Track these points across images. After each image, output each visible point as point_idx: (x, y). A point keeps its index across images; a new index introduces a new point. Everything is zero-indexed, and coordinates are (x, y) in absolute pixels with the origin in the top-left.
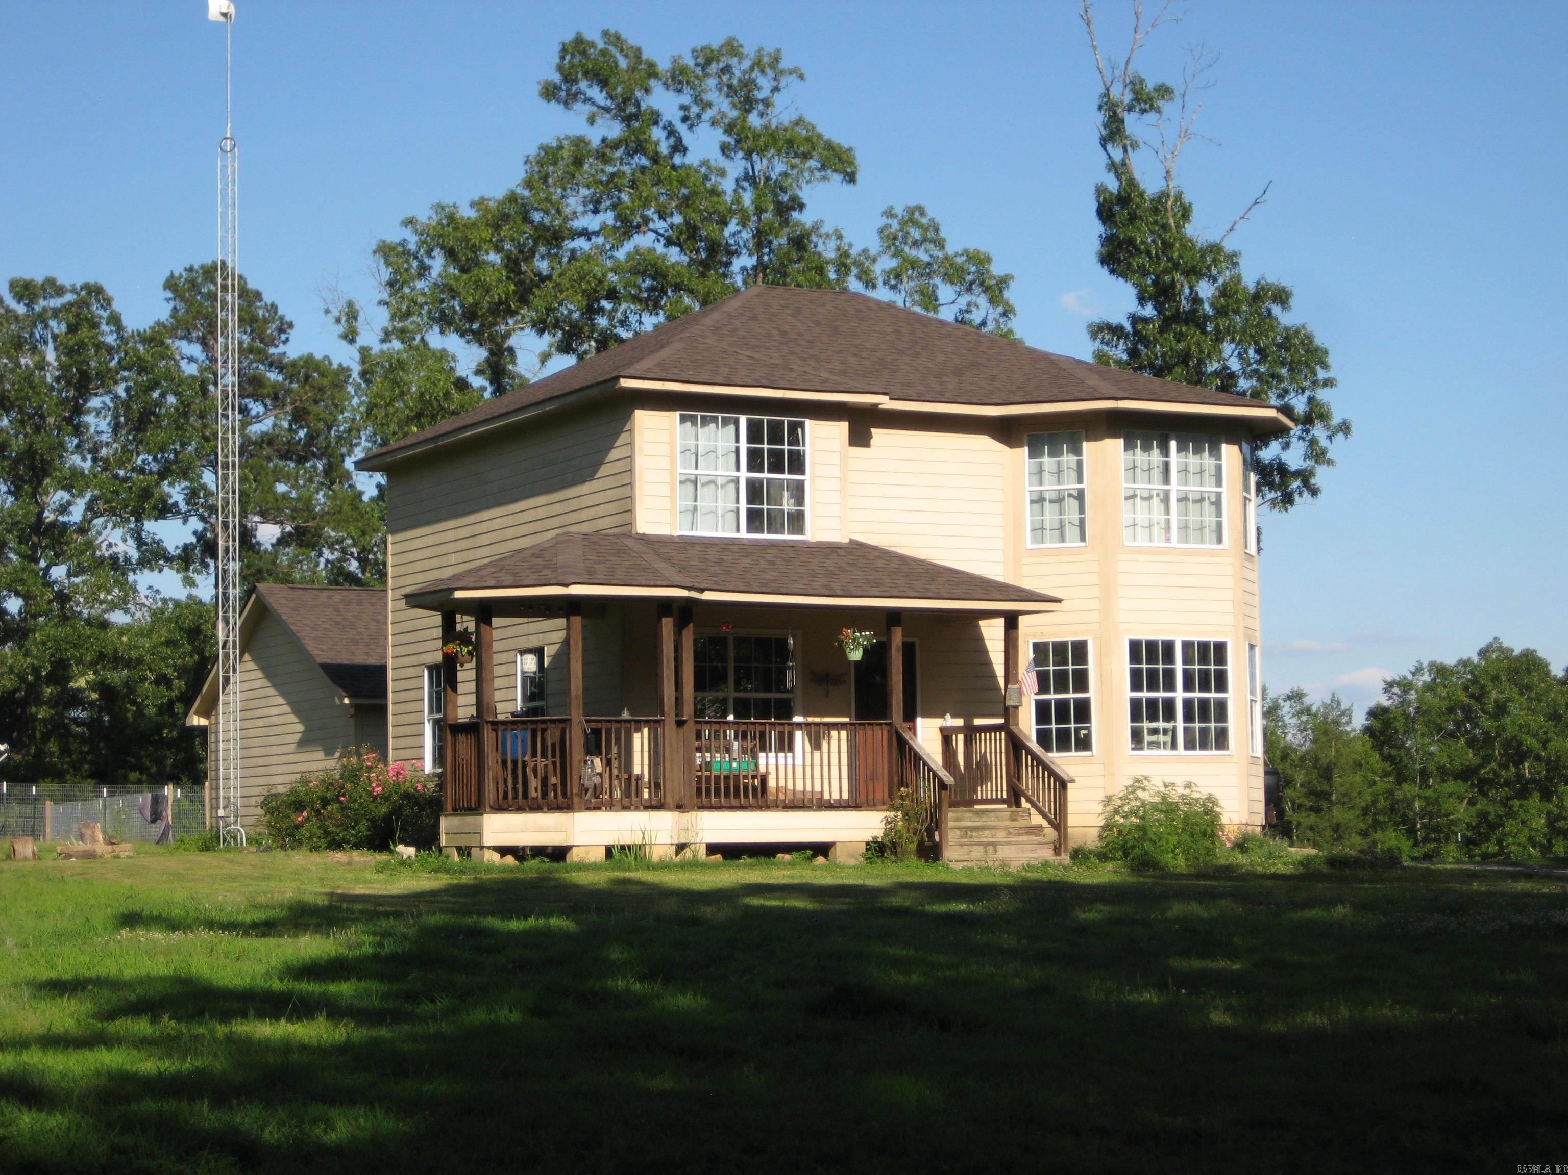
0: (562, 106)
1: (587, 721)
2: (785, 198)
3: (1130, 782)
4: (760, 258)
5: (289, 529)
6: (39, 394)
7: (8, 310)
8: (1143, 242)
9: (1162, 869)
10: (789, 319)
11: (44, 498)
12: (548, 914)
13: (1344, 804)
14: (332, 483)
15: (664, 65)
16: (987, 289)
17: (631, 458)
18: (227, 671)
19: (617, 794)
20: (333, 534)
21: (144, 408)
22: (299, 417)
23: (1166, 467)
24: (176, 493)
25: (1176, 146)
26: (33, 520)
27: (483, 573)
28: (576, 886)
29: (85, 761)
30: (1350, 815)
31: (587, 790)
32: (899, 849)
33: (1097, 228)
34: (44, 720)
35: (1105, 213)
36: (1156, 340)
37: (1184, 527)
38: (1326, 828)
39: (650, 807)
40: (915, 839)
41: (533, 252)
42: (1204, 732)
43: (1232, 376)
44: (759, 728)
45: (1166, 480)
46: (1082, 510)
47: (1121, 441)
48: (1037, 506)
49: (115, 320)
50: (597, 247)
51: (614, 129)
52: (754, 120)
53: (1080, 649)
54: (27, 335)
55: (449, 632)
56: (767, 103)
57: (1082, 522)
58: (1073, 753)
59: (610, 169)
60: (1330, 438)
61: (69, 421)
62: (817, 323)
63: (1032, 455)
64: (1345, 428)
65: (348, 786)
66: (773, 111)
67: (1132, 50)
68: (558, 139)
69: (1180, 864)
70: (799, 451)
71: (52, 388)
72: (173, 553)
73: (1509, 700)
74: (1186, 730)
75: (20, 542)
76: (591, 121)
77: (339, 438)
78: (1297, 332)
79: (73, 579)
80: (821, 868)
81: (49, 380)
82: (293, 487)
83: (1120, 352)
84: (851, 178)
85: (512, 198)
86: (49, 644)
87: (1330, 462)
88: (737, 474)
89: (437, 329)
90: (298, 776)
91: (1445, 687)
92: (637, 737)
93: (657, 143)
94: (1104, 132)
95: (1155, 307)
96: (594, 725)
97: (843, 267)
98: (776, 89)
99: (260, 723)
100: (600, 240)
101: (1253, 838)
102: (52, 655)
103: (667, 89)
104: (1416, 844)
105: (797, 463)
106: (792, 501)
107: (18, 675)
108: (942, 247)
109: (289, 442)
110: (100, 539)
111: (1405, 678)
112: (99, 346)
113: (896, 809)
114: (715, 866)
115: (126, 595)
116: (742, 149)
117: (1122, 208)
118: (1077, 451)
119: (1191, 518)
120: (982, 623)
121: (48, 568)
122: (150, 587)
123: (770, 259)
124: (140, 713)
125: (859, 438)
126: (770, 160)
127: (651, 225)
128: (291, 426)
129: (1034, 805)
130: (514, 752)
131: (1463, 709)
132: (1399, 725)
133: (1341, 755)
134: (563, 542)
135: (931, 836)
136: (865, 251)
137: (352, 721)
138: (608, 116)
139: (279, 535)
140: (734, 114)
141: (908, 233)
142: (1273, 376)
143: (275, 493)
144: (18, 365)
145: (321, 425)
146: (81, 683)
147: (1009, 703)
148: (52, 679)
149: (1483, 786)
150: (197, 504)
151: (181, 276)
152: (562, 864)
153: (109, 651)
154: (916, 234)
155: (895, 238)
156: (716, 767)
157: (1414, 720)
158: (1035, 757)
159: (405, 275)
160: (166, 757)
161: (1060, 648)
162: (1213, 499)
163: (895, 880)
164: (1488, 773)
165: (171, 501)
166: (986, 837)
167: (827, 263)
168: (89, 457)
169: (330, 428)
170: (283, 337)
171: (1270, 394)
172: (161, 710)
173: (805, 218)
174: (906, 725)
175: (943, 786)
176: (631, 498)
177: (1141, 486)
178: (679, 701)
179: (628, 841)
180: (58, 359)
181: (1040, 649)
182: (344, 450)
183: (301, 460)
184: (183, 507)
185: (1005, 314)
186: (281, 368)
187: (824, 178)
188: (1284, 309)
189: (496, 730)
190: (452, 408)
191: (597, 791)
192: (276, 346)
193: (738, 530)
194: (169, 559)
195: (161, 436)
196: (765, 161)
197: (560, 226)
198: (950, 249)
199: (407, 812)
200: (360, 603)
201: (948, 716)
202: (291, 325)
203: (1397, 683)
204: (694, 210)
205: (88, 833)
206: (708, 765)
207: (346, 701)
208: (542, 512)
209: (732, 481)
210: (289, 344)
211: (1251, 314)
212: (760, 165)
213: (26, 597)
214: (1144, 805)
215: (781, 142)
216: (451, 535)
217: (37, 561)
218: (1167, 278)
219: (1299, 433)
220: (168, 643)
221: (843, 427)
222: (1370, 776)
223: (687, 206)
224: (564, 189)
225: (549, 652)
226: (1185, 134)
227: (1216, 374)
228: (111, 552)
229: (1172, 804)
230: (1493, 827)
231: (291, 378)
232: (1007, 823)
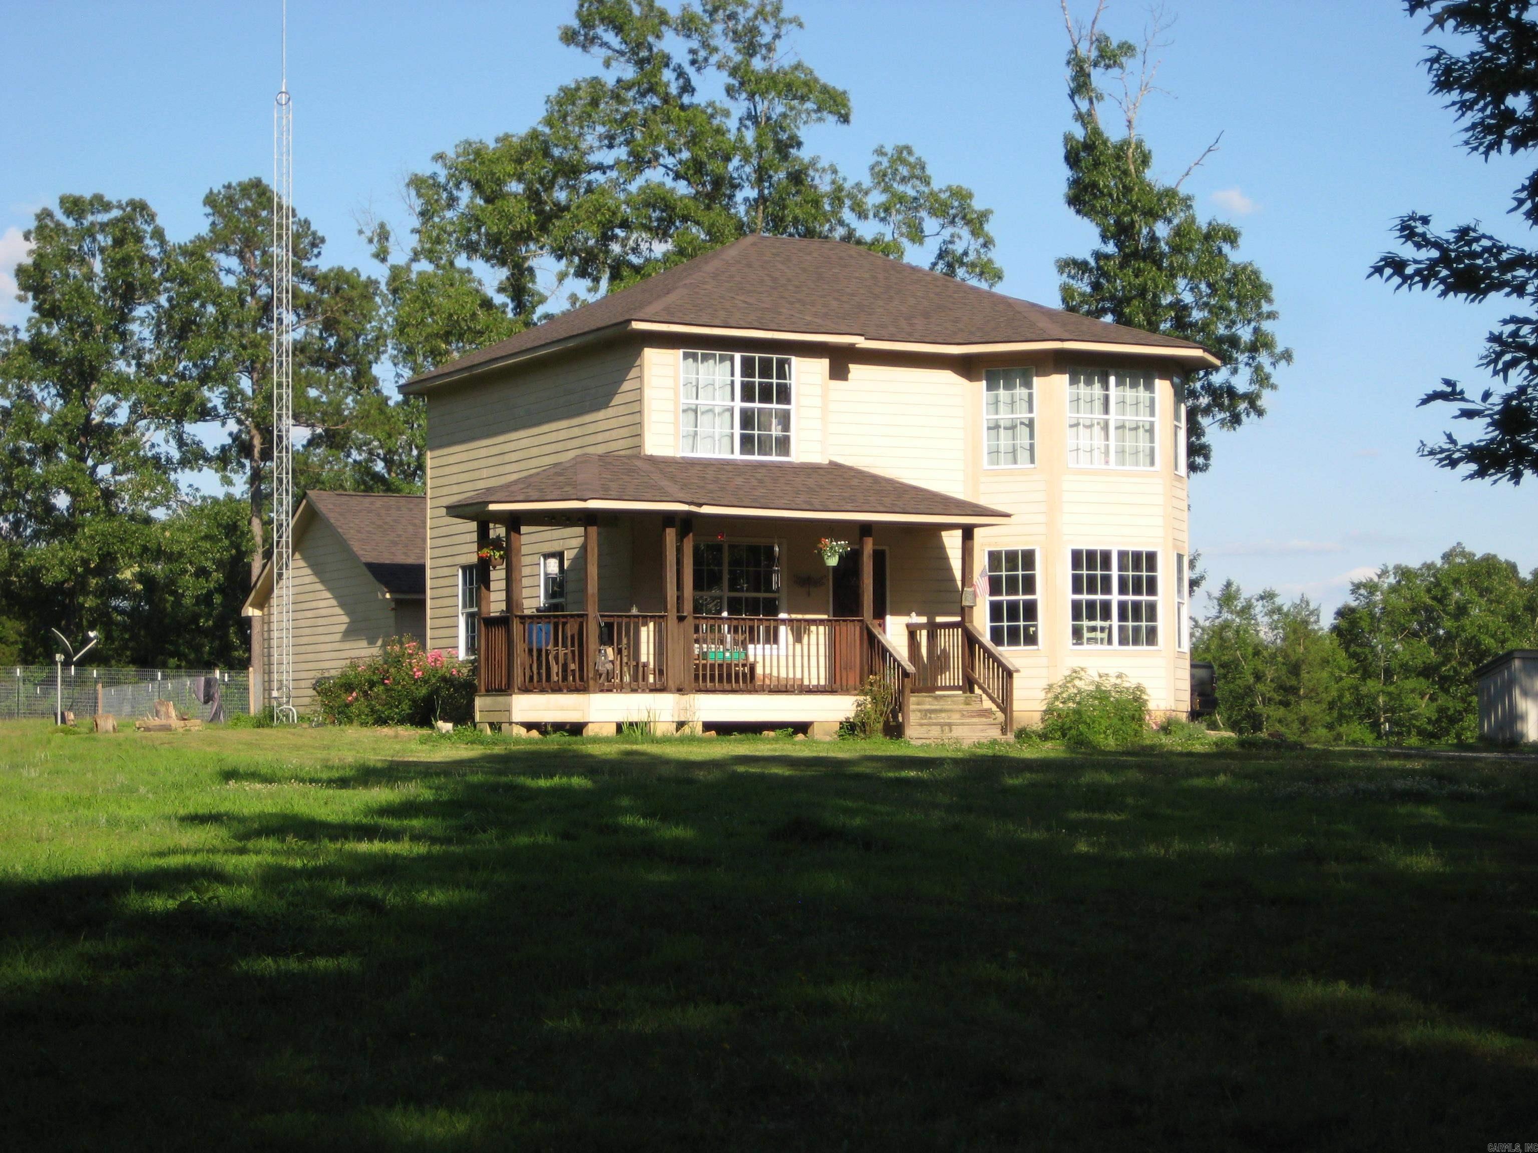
0: (580, 50)
1: (602, 616)
2: (784, 136)
3: (1068, 673)
4: (761, 192)
5: (319, 430)
6: (88, 304)
7: (58, 224)
8: (1105, 186)
9: (1094, 747)
10: (780, 266)
11: (91, 401)
12: (570, 775)
13: (1311, 698)
14: (360, 389)
15: (674, 12)
16: (968, 222)
17: (640, 389)
18: (281, 569)
19: (627, 679)
20: (361, 436)
21: (186, 318)
22: (329, 326)
23: (1106, 399)
24: (215, 397)
25: (1137, 98)
26: (82, 421)
27: (513, 488)
28: (591, 756)
29: (126, 648)
30: (1317, 709)
31: (600, 675)
32: (868, 728)
33: (1065, 173)
34: (90, 609)
35: (1072, 159)
36: (1116, 275)
37: (1121, 452)
38: (1293, 721)
39: (654, 690)
40: (881, 719)
41: (552, 183)
42: (1136, 630)
43: (1186, 308)
44: (748, 623)
45: (1106, 410)
46: (1032, 436)
47: (1066, 377)
48: (993, 432)
49: (159, 234)
50: (611, 180)
51: (629, 72)
52: (758, 64)
53: (1029, 558)
54: (76, 248)
55: (483, 538)
56: (769, 48)
57: (1032, 447)
58: (1022, 647)
59: (625, 109)
60: (1274, 364)
61: (116, 328)
62: (804, 270)
63: (989, 388)
64: (1287, 356)
65: (392, 670)
66: (775, 56)
67: (1099, 10)
68: (576, 81)
69: (1110, 743)
70: (786, 385)
71: (100, 298)
72: (212, 454)
73: (1469, 602)
74: (1121, 628)
75: (69, 443)
76: (607, 64)
77: (367, 345)
78: (1244, 269)
79: (118, 478)
80: (801, 743)
81: (96, 290)
82: (324, 392)
83: (1083, 286)
84: (845, 119)
85: (534, 135)
86: (98, 538)
87: (1274, 387)
88: (732, 404)
89: (464, 255)
90: (348, 661)
91: (1409, 589)
92: (644, 631)
93: (667, 85)
94: (1072, 85)
95: (1116, 245)
96: (607, 620)
97: (837, 197)
98: (777, 36)
99: (309, 614)
100: (614, 174)
101: (1177, 722)
102: (100, 549)
103: (678, 34)
104: (1379, 737)
105: (784, 395)
106: (780, 427)
107: (68, 567)
108: (928, 184)
109: (320, 350)
110: (144, 439)
111: (1371, 580)
112: (144, 259)
113: (866, 694)
114: (710, 741)
115: (168, 493)
116: (745, 91)
117: (1089, 155)
118: (1028, 385)
119: (1127, 444)
120: (944, 534)
121: (95, 466)
122: (190, 486)
123: (770, 193)
124: (178, 603)
125: (838, 372)
126: (771, 101)
127: (661, 161)
128: (321, 333)
129: (984, 691)
130: (539, 641)
131: (1426, 610)
132: (1365, 624)
133: (1309, 652)
134: (582, 462)
135: (895, 717)
136: (858, 185)
137: (392, 614)
138: (622, 59)
139: (309, 437)
140: (738, 58)
141: (897, 170)
142: (1221, 308)
143: (307, 398)
144: (68, 276)
145: (350, 334)
146: (127, 574)
147: (965, 603)
148: (99, 571)
149: (1445, 683)
150: (234, 408)
151: (219, 193)
152: (579, 738)
153: (152, 545)
154: (904, 171)
155: (885, 175)
156: (711, 656)
157: (1379, 620)
158: (986, 650)
159: (435, 206)
160: (203, 645)
161: (1012, 556)
162: (1147, 427)
163: (863, 753)
164: (1449, 670)
165: (210, 405)
166: (943, 718)
167: (822, 197)
168: (133, 362)
169: (358, 337)
170: (316, 251)
171: (1219, 325)
172: (198, 600)
173: (804, 154)
174: (877, 622)
175: (906, 674)
176: (640, 424)
177: (1084, 416)
178: (680, 599)
179: (634, 719)
180: (104, 270)
181: (994, 557)
182: (371, 357)
183: (331, 367)
184: (222, 410)
185: (985, 245)
186: (313, 280)
187: (820, 119)
188: (1233, 247)
189: (523, 623)
190: (478, 328)
191: (609, 676)
192: (309, 260)
193: (732, 452)
194: (208, 459)
195: (202, 344)
196: (766, 103)
197: (578, 161)
198: (936, 185)
199: (444, 693)
200: (399, 509)
201: (914, 614)
202: (323, 240)
203: (1365, 586)
204: (700, 148)
205: (163, 709)
206: (705, 655)
207: (388, 596)
208: (563, 435)
209: (727, 410)
210: (321, 257)
211: (1203, 252)
212: (762, 107)
213: (75, 494)
214: (1080, 692)
215: (781, 85)
216: (483, 453)
217: (84, 460)
218: (1126, 219)
219: (1246, 360)
220: (207, 537)
221: (824, 363)
222: (1337, 673)
223: (695, 144)
224: (582, 127)
225: (568, 556)
226: (1145, 87)
227: (1171, 306)
228: (154, 452)
229: (1105, 692)
230: (1452, 721)
231: (322, 290)
232: (962, 707)
